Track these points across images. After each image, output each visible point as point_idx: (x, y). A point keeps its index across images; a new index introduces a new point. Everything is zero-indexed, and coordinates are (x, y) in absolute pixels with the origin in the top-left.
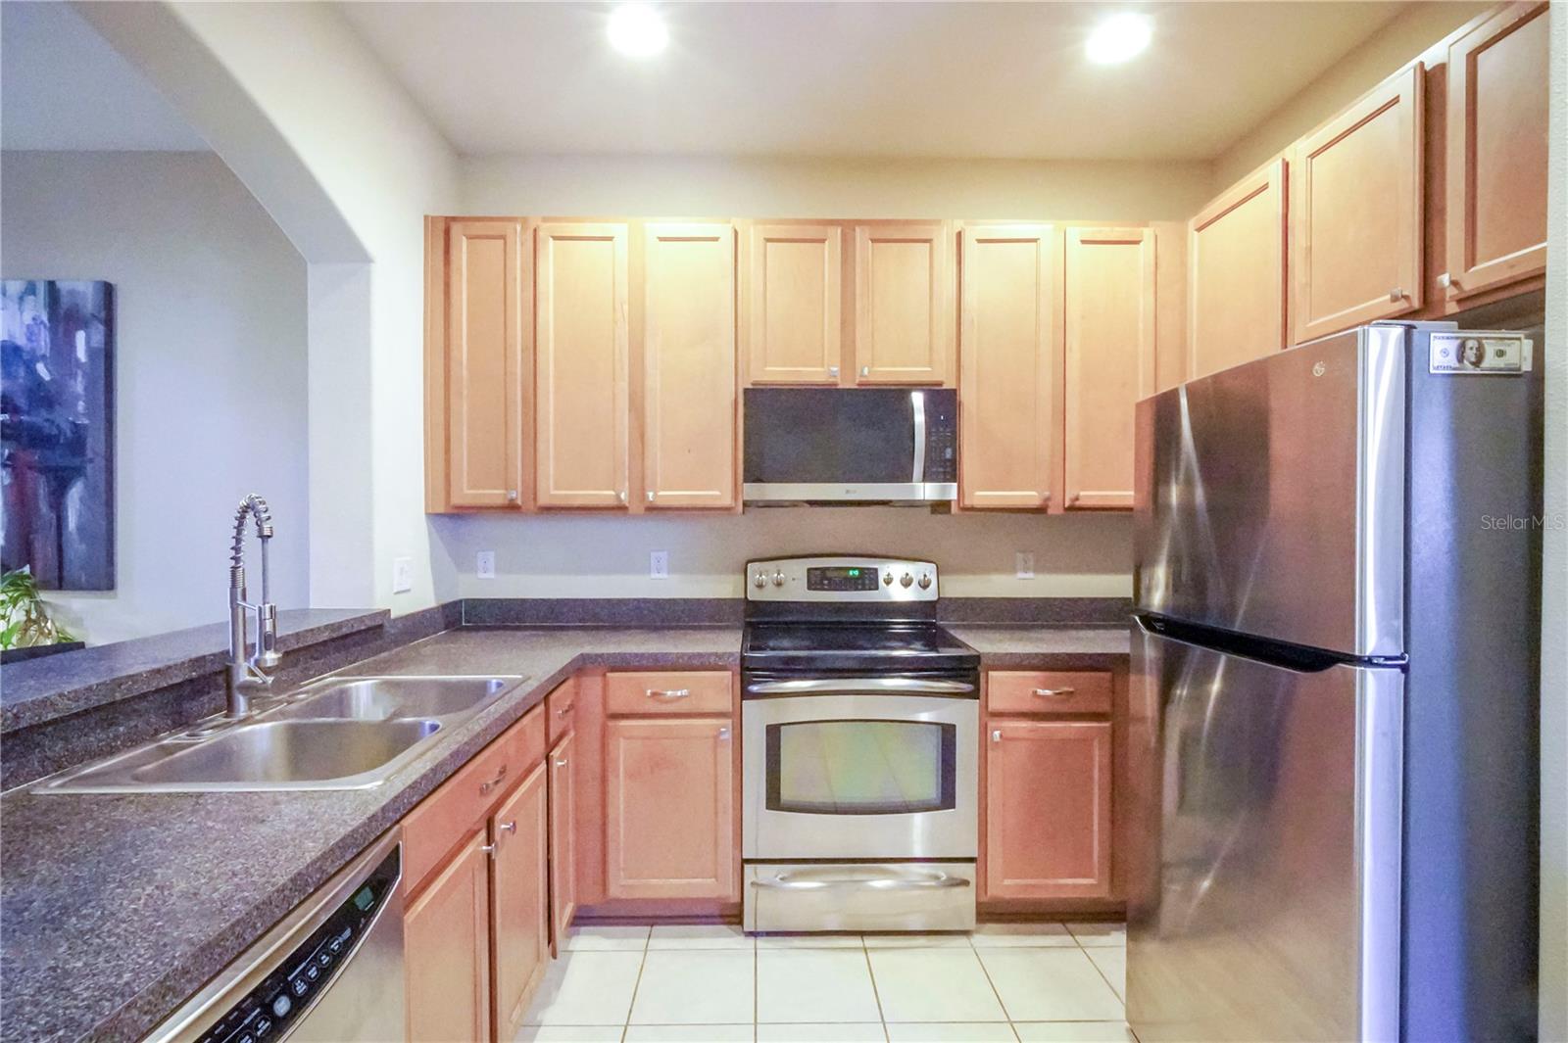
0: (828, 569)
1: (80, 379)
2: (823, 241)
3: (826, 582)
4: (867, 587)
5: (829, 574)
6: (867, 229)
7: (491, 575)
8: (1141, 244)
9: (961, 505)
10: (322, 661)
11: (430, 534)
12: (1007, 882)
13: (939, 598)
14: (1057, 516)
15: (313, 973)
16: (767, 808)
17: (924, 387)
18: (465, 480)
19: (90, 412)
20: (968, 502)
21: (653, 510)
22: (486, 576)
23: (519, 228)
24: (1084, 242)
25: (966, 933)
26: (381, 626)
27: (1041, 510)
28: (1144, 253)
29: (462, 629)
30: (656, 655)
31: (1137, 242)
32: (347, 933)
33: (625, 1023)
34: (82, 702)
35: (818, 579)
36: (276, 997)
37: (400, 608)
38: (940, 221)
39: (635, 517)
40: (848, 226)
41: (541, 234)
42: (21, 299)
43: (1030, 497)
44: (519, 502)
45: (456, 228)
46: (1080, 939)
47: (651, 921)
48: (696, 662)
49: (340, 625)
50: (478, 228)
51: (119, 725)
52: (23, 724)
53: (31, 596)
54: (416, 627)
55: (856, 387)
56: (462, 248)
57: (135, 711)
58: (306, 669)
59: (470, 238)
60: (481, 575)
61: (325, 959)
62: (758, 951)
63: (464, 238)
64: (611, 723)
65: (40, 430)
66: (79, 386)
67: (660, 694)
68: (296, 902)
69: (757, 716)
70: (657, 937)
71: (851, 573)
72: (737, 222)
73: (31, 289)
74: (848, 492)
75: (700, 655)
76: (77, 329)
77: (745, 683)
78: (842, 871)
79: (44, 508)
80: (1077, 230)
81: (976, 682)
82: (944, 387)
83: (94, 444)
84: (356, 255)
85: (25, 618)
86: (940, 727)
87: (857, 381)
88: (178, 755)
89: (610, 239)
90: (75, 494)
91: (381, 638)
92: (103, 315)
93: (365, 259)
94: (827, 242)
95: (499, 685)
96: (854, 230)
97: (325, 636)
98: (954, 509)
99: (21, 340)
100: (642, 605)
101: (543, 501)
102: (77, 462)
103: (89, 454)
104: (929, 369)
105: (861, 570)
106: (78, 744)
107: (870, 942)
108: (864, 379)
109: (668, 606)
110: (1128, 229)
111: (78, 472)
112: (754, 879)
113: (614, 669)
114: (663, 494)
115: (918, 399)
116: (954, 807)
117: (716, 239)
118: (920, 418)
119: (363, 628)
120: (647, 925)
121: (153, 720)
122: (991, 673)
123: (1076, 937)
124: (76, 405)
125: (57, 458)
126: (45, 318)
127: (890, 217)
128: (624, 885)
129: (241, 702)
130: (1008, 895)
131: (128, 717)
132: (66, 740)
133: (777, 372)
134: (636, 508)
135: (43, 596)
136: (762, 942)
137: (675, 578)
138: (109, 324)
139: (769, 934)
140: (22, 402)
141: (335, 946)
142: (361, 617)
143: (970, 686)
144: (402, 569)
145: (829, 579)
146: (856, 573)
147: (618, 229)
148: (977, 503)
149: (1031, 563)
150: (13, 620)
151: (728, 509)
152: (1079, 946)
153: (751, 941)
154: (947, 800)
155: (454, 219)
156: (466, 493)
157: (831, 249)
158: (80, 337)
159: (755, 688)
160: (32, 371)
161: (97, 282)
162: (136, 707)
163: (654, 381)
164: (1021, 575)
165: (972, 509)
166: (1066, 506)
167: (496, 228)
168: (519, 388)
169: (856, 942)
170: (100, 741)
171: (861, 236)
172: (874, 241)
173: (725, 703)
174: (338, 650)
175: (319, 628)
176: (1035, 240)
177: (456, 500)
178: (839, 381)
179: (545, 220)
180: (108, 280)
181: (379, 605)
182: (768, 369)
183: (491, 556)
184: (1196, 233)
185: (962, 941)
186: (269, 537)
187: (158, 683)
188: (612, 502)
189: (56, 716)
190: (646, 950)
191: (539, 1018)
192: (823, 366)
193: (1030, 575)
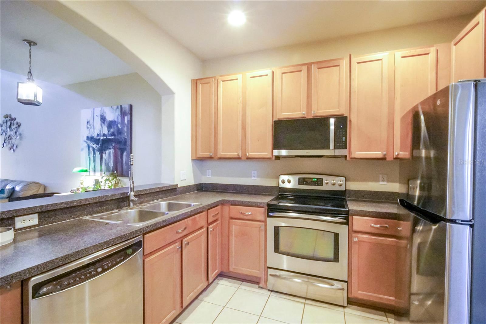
0: (306, 178)
1: (126, 128)
2: (301, 71)
3: (305, 182)
4: (319, 184)
5: (306, 180)
6: (316, 65)
7: (210, 177)
8: (429, 54)
9: (350, 157)
10: (158, 196)
11: (192, 165)
12: (360, 292)
13: (346, 190)
14: (391, 161)
15: (110, 265)
16: (274, 252)
17: (335, 116)
18: (200, 150)
19: (127, 136)
20: (353, 156)
21: (248, 158)
22: (209, 177)
23: (213, 80)
24: (402, 57)
25: (343, 307)
26: (176, 188)
27: (384, 159)
28: (432, 57)
29: (202, 191)
30: (243, 201)
31: (428, 54)
32: (122, 258)
33: (224, 306)
34: (94, 200)
35: (302, 181)
36: (99, 267)
37: (181, 184)
38: (343, 58)
39: (244, 160)
40: (309, 66)
41: (219, 80)
42: (116, 110)
43: (378, 154)
44: (213, 156)
45: (198, 82)
46: (390, 319)
47: (242, 280)
48: (254, 204)
49: (163, 187)
50: (203, 81)
51: (104, 206)
52: (82, 204)
53: (116, 178)
54: (187, 190)
55: (312, 118)
56: (200, 86)
57: (108, 204)
58: (153, 198)
59: (202, 84)
60: (207, 176)
61: (114, 262)
62: (270, 296)
63: (200, 84)
64: (231, 220)
65: (119, 140)
66: (125, 129)
67: (245, 213)
68: (105, 247)
69: (272, 222)
70: (243, 285)
71: (314, 180)
72: (274, 69)
73: (118, 108)
74: (307, 153)
75: (255, 202)
76: (125, 116)
77: (268, 212)
78: (305, 278)
79: (119, 158)
80: (399, 53)
81: (347, 219)
82: (345, 116)
83: (128, 143)
84: (170, 93)
85: (115, 183)
86: (333, 234)
87: (312, 116)
88: (113, 214)
89: (237, 79)
90: (125, 154)
91: (176, 192)
92: (130, 112)
93: (173, 93)
94: (302, 71)
95: (193, 205)
96: (312, 65)
97: (158, 190)
98: (348, 158)
99: (116, 120)
100: (249, 187)
101: (219, 156)
102: (125, 147)
103: (127, 145)
104: (338, 110)
105: (318, 179)
106: (95, 209)
107: (307, 302)
108: (314, 115)
109: (256, 188)
110: (424, 49)
111: (125, 149)
112: (270, 274)
113: (232, 205)
114: (252, 154)
115: (332, 121)
116: (338, 262)
117: (267, 75)
118: (332, 127)
119: (169, 189)
120: (241, 281)
121: (112, 206)
122: (353, 216)
123: (388, 318)
124: (125, 134)
125: (122, 147)
126: (120, 114)
127: (325, 60)
128: (233, 268)
129: (131, 204)
130: (360, 297)
131: (106, 205)
132: (92, 208)
133: (285, 115)
134: (244, 158)
135: (119, 178)
136: (272, 294)
137: (259, 179)
138: (131, 114)
139: (275, 292)
140: (116, 134)
141: (118, 260)
142: (169, 186)
143: (345, 220)
144: (183, 174)
145: (306, 181)
146: (316, 180)
147: (239, 76)
148: (356, 156)
149: (386, 179)
150: (113, 183)
151: (270, 158)
152: (388, 322)
153: (269, 292)
154: (336, 259)
155: (198, 79)
156: (201, 154)
157: (304, 73)
158: (126, 117)
159: (271, 214)
160: (118, 126)
161: (128, 105)
162: (108, 203)
163: (249, 120)
164: (381, 183)
165: (355, 158)
166: (394, 157)
167: (208, 80)
168: (213, 125)
169: (303, 301)
170: (100, 209)
171: (314, 68)
172: (318, 68)
173: (262, 218)
174: (162, 194)
175: (156, 188)
176: (381, 60)
177: (198, 156)
178: (306, 116)
179: (220, 76)
180: (131, 104)
181: (176, 183)
182: (282, 114)
183: (210, 171)
184: (454, 46)
185: (341, 309)
186: (132, 165)
187: (113, 198)
188: (237, 156)
189: (89, 203)
190: (238, 288)
191: (203, 299)
192: (300, 112)
193: (385, 183)
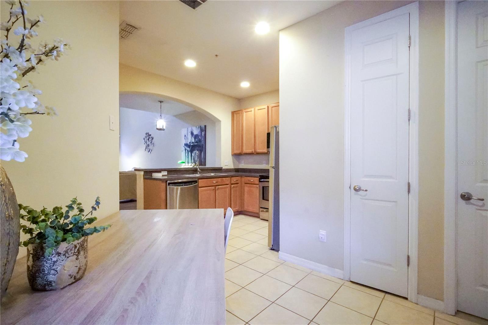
7: (243, 165)
10: (212, 172)
11: (232, 158)
16: (262, 199)
18: (235, 149)
19: (204, 143)
21: (257, 153)
23: (241, 111)
34: (184, 169)
39: (255, 154)
41: (243, 112)
44: (241, 153)
45: (234, 113)
51: (188, 172)
54: (229, 171)
56: (235, 115)
59: (236, 114)
65: (199, 145)
66: (203, 139)
67: (250, 181)
69: (262, 184)
73: (199, 127)
75: (255, 175)
77: (260, 179)
79: (200, 155)
83: (204, 146)
89: (252, 111)
91: (221, 171)
92: (205, 129)
93: (220, 121)
97: (212, 169)
99: (198, 134)
101: (244, 153)
103: (204, 148)
106: (184, 173)
111: (203, 150)
112: (261, 210)
113: (246, 177)
114: (258, 151)
117: (265, 108)
119: (218, 169)
124: (202, 142)
125: (201, 149)
126: (200, 131)
128: (246, 208)
129: (198, 173)
138: (205, 131)
139: (263, 220)
140: (198, 142)
144: (226, 162)
147: (253, 109)
153: (261, 220)
155: (234, 111)
158: (203, 132)
160: (199, 138)
163: (257, 133)
167: (238, 112)
168: (241, 136)
173: (257, 182)
174: (214, 171)
177: (235, 153)
179: (244, 109)
180: (205, 125)
181: (221, 166)
188: (252, 152)
189: (182, 170)
